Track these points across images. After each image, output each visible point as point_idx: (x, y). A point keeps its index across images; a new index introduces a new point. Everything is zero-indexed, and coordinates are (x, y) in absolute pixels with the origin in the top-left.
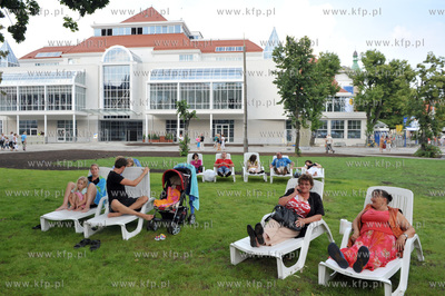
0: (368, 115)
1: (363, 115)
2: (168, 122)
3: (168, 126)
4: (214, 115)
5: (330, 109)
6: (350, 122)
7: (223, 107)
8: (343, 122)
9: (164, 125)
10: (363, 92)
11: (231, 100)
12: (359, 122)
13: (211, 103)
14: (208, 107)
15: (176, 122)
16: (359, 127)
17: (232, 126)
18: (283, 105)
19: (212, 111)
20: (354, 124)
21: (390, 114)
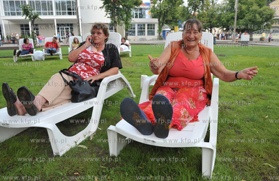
0: (159, 20)
1: (156, 20)
2: (22, 26)
3: (22, 29)
4: (57, 20)
5: (136, 17)
6: (148, 25)
7: (64, 14)
8: (144, 25)
9: (19, 28)
10: (156, 5)
11: (69, 9)
12: (154, 25)
13: (54, 11)
14: (52, 14)
15: (28, 25)
16: (154, 28)
17: (72, 28)
18: (104, 9)
19: (55, 17)
20: (151, 26)
21: (171, 21)
